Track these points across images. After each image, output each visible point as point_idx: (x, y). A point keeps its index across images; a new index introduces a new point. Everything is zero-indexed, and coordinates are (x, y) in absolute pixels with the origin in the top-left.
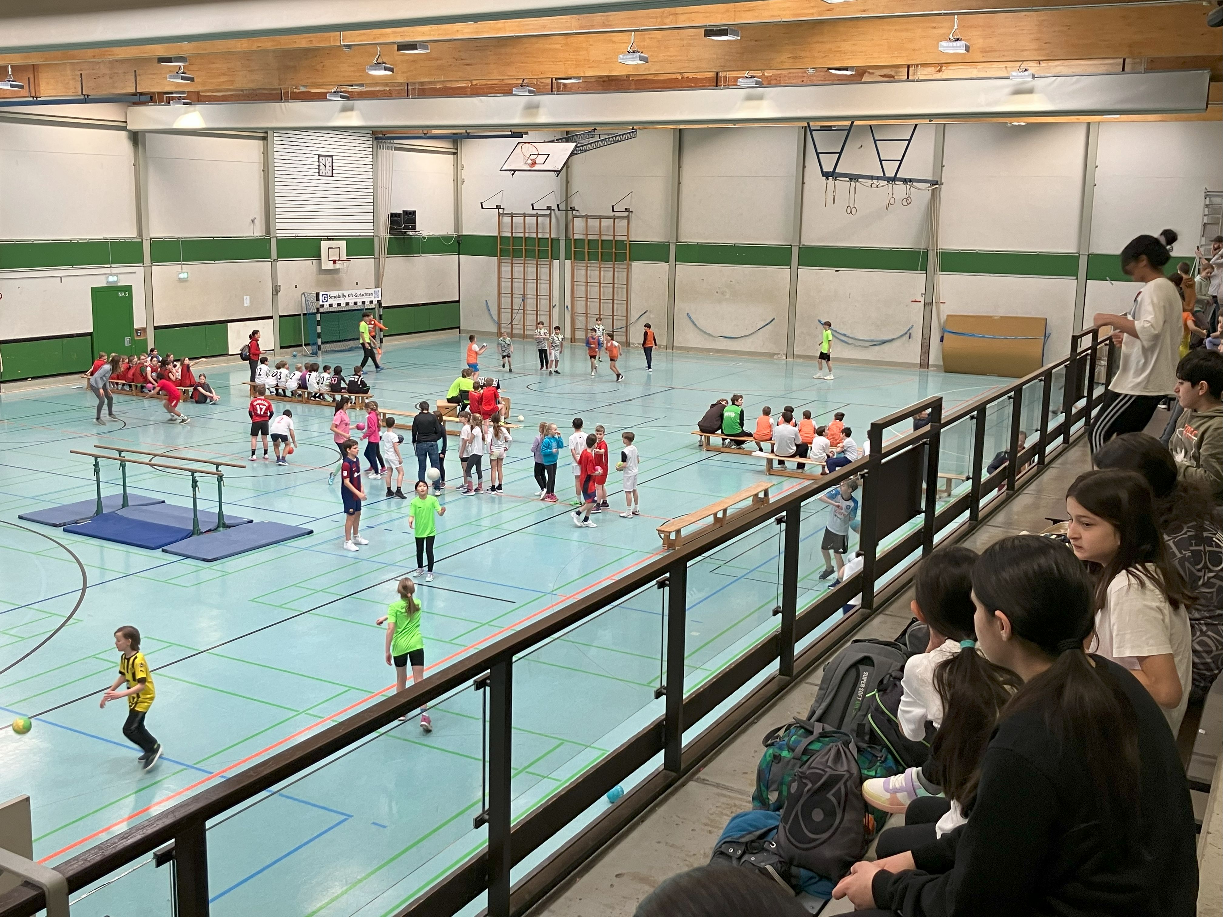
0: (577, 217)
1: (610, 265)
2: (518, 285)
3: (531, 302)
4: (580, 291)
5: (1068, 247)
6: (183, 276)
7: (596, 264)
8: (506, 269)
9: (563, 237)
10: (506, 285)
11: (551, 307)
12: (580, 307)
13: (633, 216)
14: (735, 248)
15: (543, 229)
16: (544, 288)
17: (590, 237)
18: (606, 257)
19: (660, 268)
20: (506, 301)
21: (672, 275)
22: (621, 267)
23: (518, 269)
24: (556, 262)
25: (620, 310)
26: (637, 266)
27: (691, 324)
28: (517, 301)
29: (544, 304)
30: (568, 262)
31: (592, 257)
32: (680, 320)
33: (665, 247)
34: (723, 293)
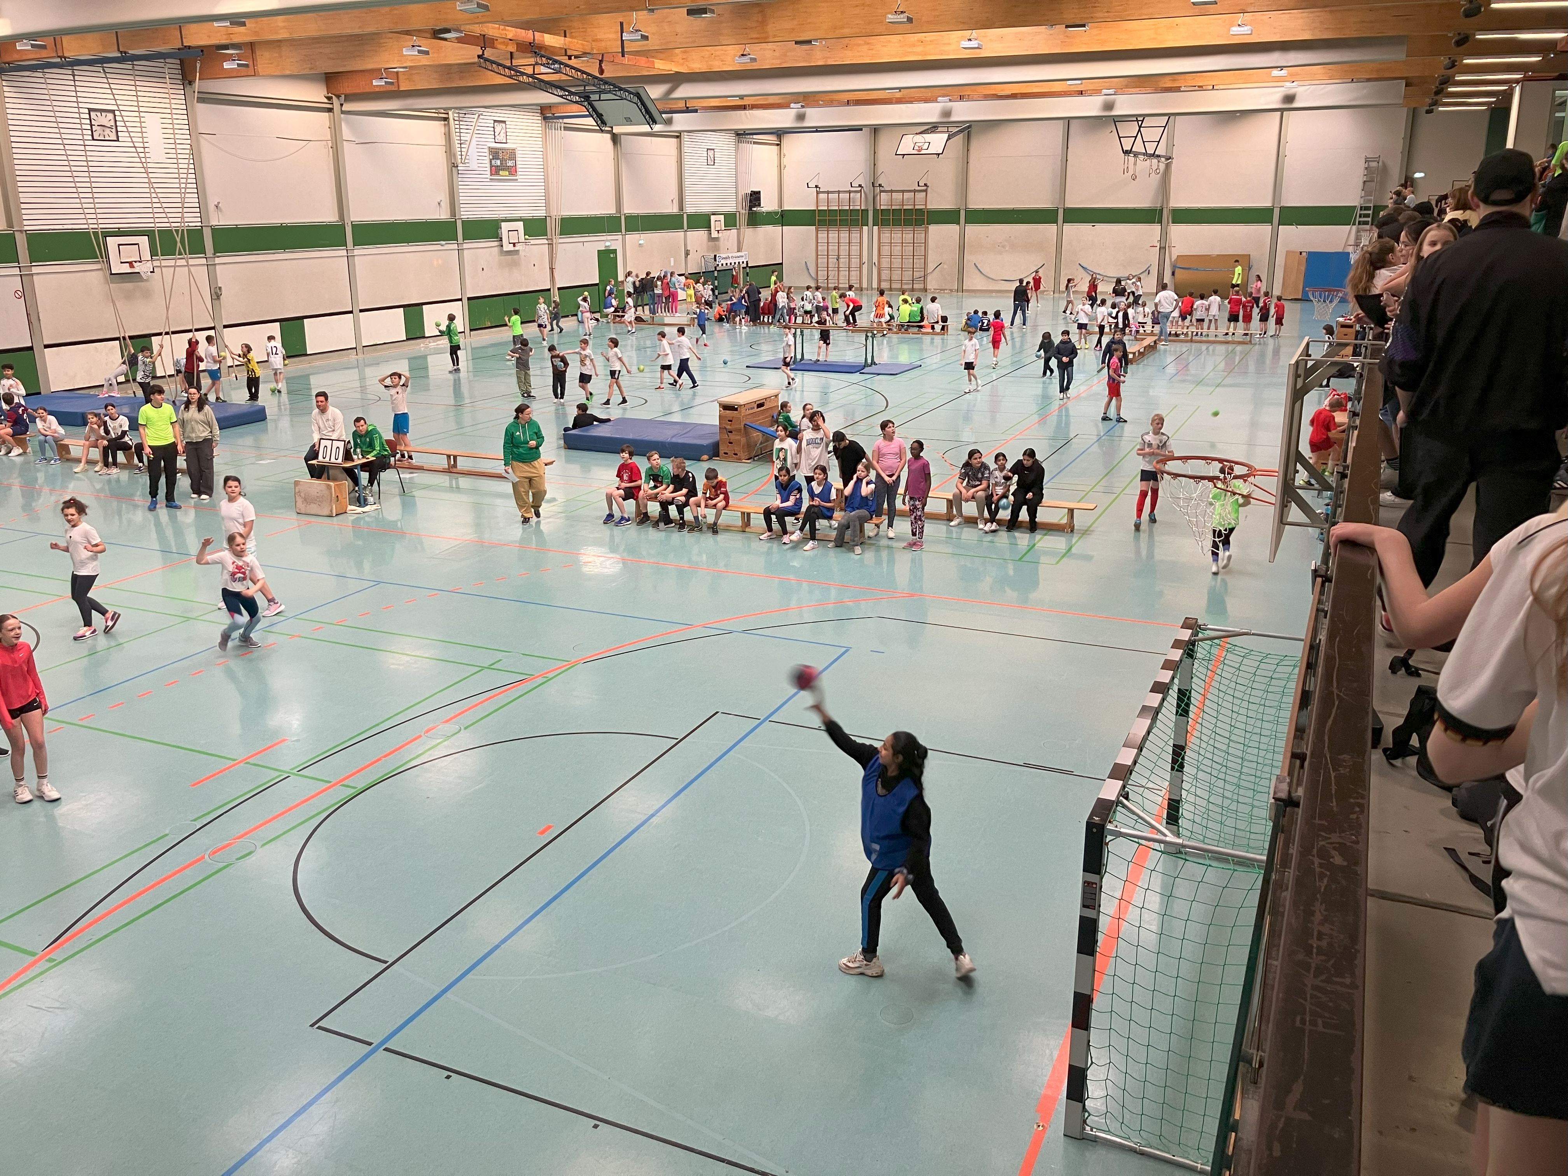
0: (883, 191)
1: (911, 228)
2: (833, 248)
3: (843, 261)
4: (886, 250)
5: (1266, 202)
6: (641, 242)
7: (899, 228)
8: (823, 235)
9: (871, 209)
10: (822, 248)
11: (861, 264)
12: (885, 263)
13: (929, 189)
14: (1013, 211)
15: (854, 202)
16: (855, 249)
17: (894, 207)
18: (908, 223)
19: (952, 230)
20: (822, 261)
21: (962, 236)
22: (920, 230)
23: (833, 235)
24: (865, 228)
25: (919, 263)
26: (932, 228)
27: (977, 272)
28: (833, 261)
29: (855, 262)
30: (876, 228)
31: (897, 223)
32: (969, 268)
33: (957, 212)
34: (1004, 247)
